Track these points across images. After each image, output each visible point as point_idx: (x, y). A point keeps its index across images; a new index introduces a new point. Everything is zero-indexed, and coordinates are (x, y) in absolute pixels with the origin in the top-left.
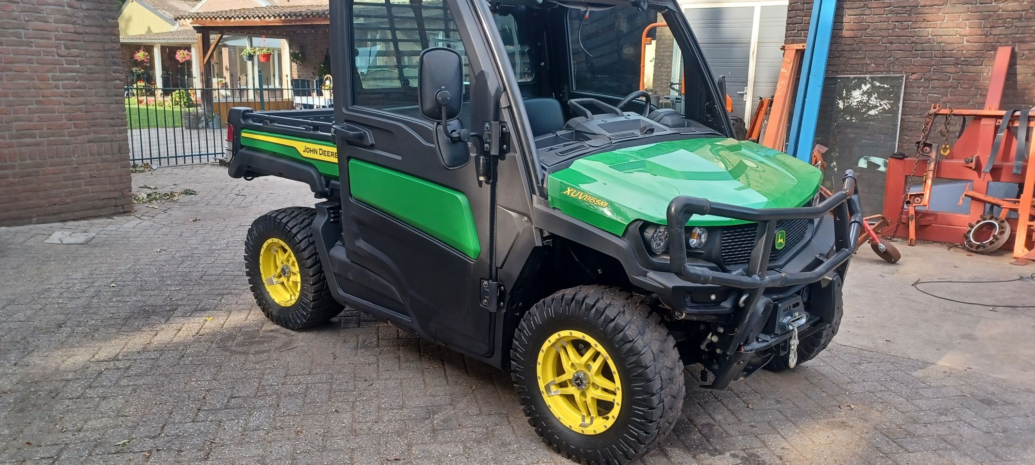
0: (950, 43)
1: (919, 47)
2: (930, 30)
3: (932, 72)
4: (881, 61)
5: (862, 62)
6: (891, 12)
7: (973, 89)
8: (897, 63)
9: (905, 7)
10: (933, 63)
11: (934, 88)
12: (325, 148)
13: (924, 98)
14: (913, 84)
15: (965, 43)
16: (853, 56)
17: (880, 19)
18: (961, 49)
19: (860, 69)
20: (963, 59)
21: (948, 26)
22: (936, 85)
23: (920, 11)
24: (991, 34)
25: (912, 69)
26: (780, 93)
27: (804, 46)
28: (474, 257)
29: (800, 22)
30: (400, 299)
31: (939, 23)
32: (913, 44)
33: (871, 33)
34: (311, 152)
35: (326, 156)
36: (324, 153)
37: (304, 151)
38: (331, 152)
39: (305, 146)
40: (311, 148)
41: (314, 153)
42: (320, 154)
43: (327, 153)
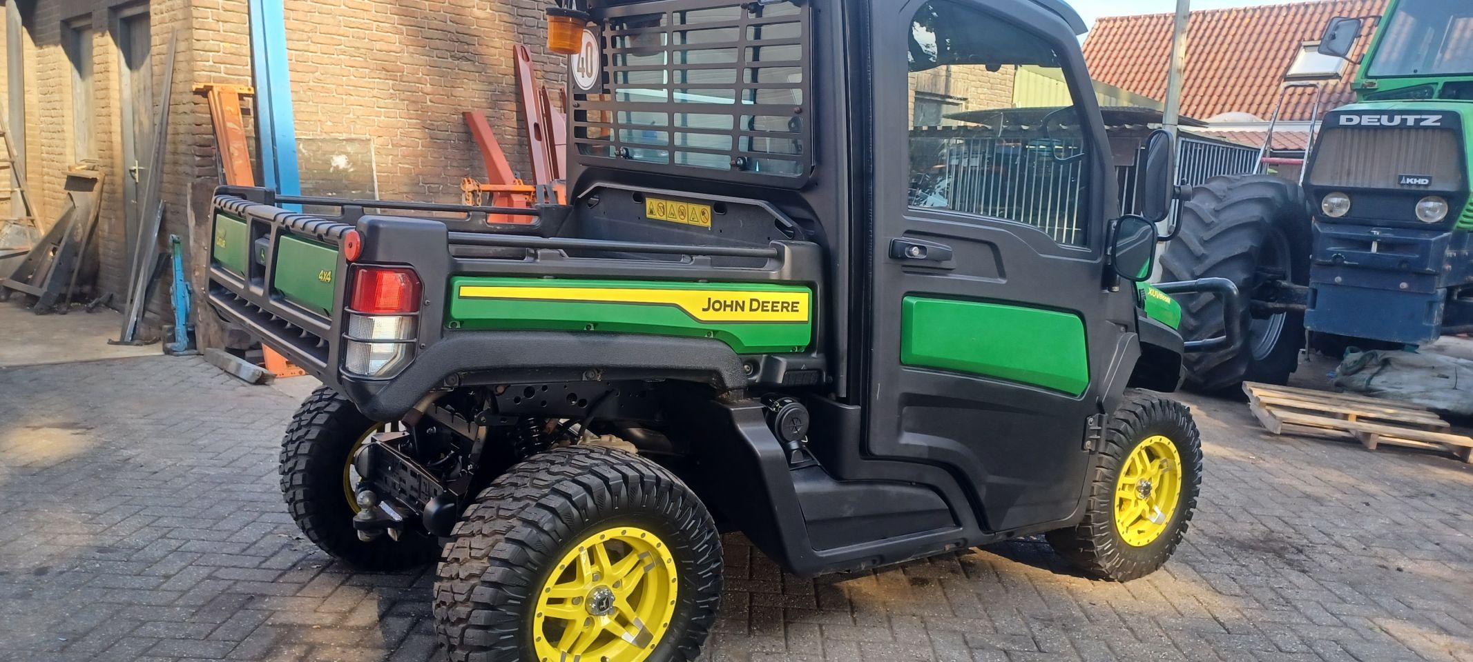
0: (414, 102)
1: (381, 103)
2: (391, 82)
3: (399, 137)
4: (338, 119)
5: (314, 118)
6: (344, 53)
7: (443, 159)
8: (358, 121)
9: (358, 48)
10: (399, 125)
11: (404, 156)
12: (762, 297)
13: (394, 169)
14: (381, 151)
15: (429, 103)
16: (302, 109)
17: (331, 60)
18: (425, 110)
20: (429, 122)
21: (410, 80)
22: (406, 153)
24: (452, 95)
25: (376, 131)
26: (241, 162)
27: (249, 90)
28: (1079, 393)
29: (217, 49)
30: (943, 505)
31: (399, 74)
32: (374, 99)
33: (322, 77)
34: (725, 310)
35: (768, 310)
36: (763, 306)
37: (704, 310)
38: (783, 303)
39: (709, 299)
40: (725, 302)
41: (736, 310)
42: (751, 310)
43: (773, 306)
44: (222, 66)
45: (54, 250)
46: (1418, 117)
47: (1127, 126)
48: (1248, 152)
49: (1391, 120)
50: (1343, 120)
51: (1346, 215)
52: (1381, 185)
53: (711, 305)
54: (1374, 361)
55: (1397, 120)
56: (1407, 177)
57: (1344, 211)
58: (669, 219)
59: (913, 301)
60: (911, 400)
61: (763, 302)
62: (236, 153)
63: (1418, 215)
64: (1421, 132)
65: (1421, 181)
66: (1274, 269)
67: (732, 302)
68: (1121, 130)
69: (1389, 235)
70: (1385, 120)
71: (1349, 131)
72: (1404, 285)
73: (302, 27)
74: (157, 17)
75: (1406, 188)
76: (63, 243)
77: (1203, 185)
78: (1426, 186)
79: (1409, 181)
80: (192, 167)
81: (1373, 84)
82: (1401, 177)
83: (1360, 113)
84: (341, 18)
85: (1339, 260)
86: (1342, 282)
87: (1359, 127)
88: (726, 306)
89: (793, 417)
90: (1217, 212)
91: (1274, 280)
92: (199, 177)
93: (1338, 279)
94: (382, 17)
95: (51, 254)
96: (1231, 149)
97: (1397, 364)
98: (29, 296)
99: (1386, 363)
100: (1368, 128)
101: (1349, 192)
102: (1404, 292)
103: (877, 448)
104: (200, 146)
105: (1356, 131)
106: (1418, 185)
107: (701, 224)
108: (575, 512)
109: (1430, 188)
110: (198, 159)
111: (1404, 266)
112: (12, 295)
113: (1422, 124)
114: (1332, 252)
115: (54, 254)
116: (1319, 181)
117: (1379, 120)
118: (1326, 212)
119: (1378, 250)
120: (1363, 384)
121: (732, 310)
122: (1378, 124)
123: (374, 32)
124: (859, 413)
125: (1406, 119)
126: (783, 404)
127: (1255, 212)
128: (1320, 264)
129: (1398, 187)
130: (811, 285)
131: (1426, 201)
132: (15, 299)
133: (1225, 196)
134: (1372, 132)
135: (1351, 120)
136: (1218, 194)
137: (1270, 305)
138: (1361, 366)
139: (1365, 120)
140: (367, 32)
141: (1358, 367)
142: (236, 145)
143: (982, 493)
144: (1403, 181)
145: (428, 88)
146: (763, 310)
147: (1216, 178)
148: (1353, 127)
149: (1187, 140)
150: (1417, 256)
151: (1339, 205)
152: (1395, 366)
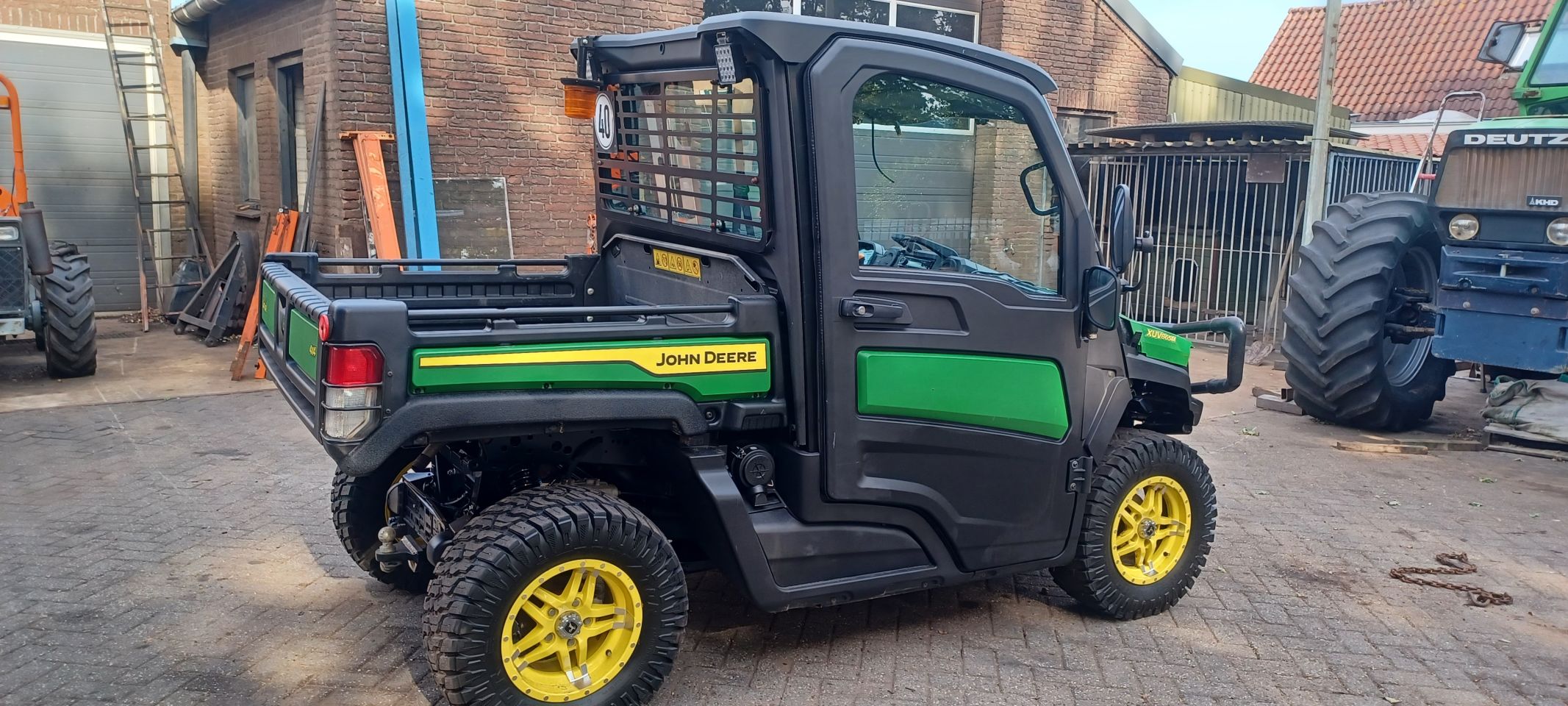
0: (544, 141)
1: (513, 143)
2: (522, 123)
3: (530, 175)
4: (473, 160)
5: (451, 160)
6: (477, 97)
7: (572, 195)
8: (492, 162)
9: (492, 92)
10: (531, 164)
11: (535, 194)
12: (717, 349)
13: (526, 207)
14: (513, 189)
15: (558, 142)
16: (440, 153)
17: (466, 104)
18: (556, 148)
19: (450, 169)
20: (558, 160)
21: (540, 120)
22: (537, 191)
23: (510, 99)
24: (580, 133)
25: (509, 170)
26: (382, 205)
27: (390, 136)
28: (1061, 436)
29: (361, 99)
30: (915, 544)
31: (529, 115)
32: (507, 140)
33: (457, 121)
34: (679, 364)
35: (724, 362)
36: (719, 358)
37: (658, 365)
38: (739, 354)
39: (663, 355)
40: (679, 356)
41: (691, 363)
42: (707, 362)
43: (729, 358)
44: (366, 114)
45: (223, 286)
46: (1546, 135)
47: (1276, 142)
48: (1410, 164)
49: (1518, 139)
50: (1468, 140)
51: (1475, 238)
52: (1510, 207)
53: (665, 360)
54: (1523, 392)
55: (1524, 139)
56: (1535, 198)
57: (1472, 233)
58: (671, 270)
59: (865, 355)
60: (870, 447)
61: (719, 355)
62: (378, 197)
63: (1549, 237)
64: (1550, 153)
65: (1550, 203)
66: (1415, 291)
67: (687, 356)
68: (1270, 145)
69: (1520, 259)
70: (1511, 139)
71: (1474, 150)
72: (1535, 310)
73: (439, 74)
74: (309, 68)
75: (1534, 209)
76: (230, 280)
77: (1339, 204)
78: (1556, 207)
79: (1538, 202)
80: (339, 209)
81: (1535, 93)
82: (1529, 199)
83: (1485, 132)
84: (475, 64)
85: (1466, 285)
86: (1471, 306)
87: (1485, 148)
88: (680, 360)
89: (758, 463)
90: (1350, 232)
91: (1414, 303)
92: (345, 219)
93: (1466, 304)
94: (514, 60)
95: (220, 289)
96: (1395, 162)
97: (1548, 395)
98: (200, 329)
99: (1537, 392)
100: (1494, 148)
101: (1478, 214)
102: (1537, 318)
103: (838, 491)
104: (347, 190)
105: (1482, 151)
106: (1547, 206)
107: (694, 275)
108: (527, 549)
109: (1560, 210)
110: (345, 202)
111: (1534, 291)
112: (187, 329)
113: (1550, 143)
114: (1460, 277)
115: (223, 289)
116: (1444, 203)
117: (1505, 139)
118: (1453, 235)
119: (1507, 274)
120: (1509, 416)
121: (687, 363)
122: (1505, 143)
123: (506, 75)
124: (818, 459)
125: (1533, 138)
126: (748, 451)
127: (1388, 233)
128: (1446, 289)
129: (1526, 209)
130: (768, 336)
131: (1557, 222)
132: (189, 332)
133: (1359, 216)
134: (1498, 152)
135: (1476, 139)
136: (1352, 213)
137: (1409, 329)
138: (1509, 397)
139: (1492, 139)
140: (499, 76)
141: (1506, 398)
142: (378, 190)
143: (954, 534)
144: (1532, 203)
145: (558, 127)
146: (718, 362)
147: (1354, 196)
148: (1479, 148)
149: (1340, 154)
150: (1547, 280)
151: (1468, 228)
152: (1546, 397)
